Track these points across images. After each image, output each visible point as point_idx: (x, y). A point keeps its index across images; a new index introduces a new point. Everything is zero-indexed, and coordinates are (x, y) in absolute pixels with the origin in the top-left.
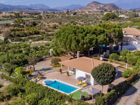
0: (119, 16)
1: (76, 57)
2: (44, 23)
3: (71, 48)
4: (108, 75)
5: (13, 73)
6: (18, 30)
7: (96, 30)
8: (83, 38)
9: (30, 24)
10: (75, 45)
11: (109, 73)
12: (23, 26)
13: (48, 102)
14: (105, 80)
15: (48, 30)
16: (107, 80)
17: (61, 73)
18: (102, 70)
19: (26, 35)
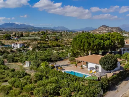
0: (123, 35)
1: (89, 55)
2: (64, 39)
3: (84, 49)
4: (112, 62)
5: (39, 67)
6: (44, 43)
7: (103, 37)
8: (94, 42)
9: (53, 39)
10: (87, 47)
11: (112, 61)
12: (48, 40)
13: (66, 82)
14: (109, 66)
15: (67, 44)
16: (110, 66)
17: (77, 67)
18: (107, 58)
19: (50, 47)
